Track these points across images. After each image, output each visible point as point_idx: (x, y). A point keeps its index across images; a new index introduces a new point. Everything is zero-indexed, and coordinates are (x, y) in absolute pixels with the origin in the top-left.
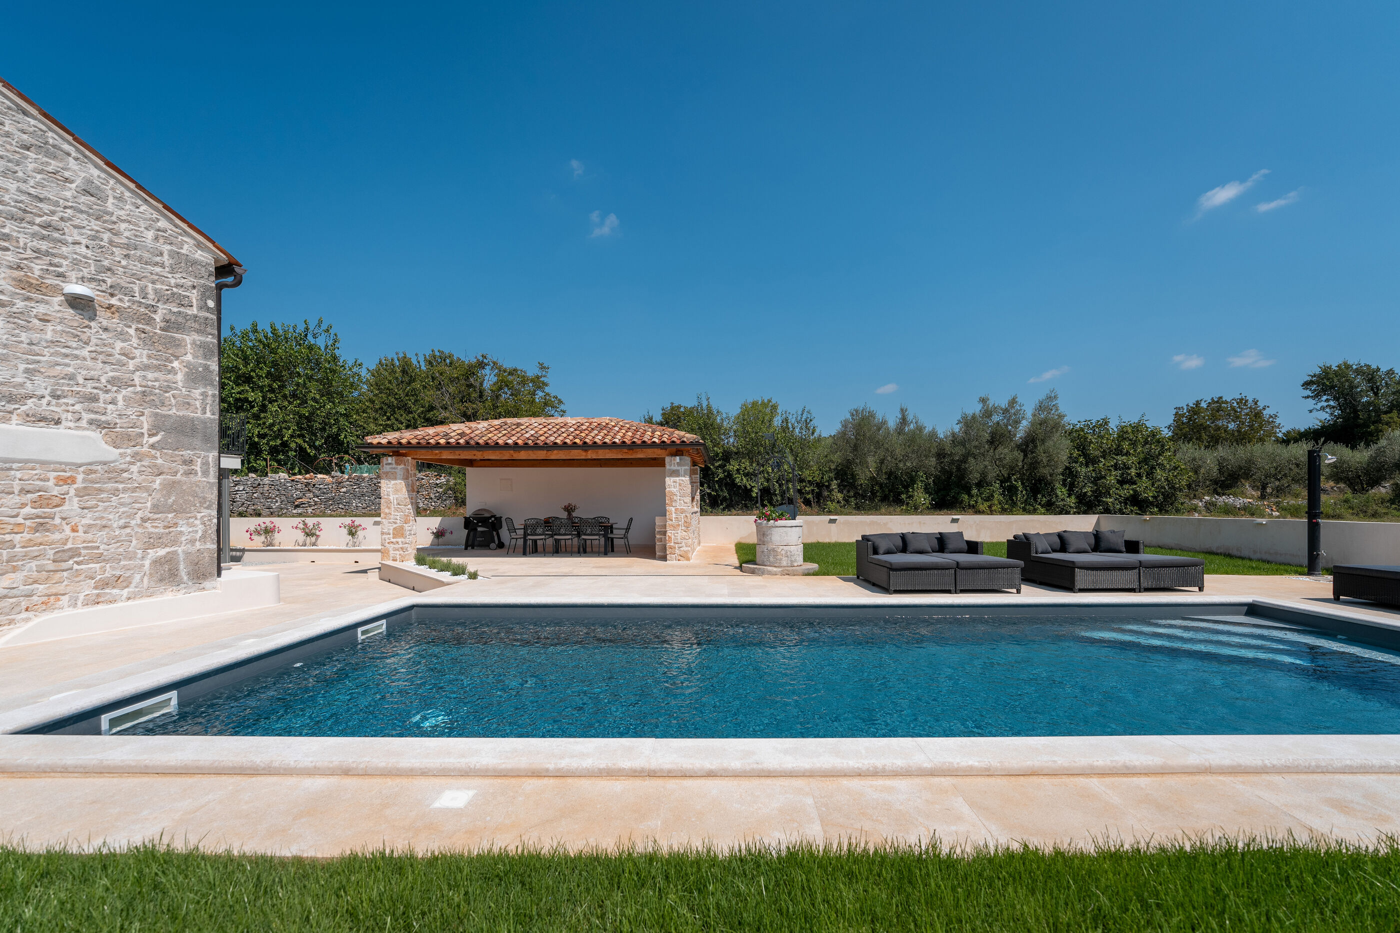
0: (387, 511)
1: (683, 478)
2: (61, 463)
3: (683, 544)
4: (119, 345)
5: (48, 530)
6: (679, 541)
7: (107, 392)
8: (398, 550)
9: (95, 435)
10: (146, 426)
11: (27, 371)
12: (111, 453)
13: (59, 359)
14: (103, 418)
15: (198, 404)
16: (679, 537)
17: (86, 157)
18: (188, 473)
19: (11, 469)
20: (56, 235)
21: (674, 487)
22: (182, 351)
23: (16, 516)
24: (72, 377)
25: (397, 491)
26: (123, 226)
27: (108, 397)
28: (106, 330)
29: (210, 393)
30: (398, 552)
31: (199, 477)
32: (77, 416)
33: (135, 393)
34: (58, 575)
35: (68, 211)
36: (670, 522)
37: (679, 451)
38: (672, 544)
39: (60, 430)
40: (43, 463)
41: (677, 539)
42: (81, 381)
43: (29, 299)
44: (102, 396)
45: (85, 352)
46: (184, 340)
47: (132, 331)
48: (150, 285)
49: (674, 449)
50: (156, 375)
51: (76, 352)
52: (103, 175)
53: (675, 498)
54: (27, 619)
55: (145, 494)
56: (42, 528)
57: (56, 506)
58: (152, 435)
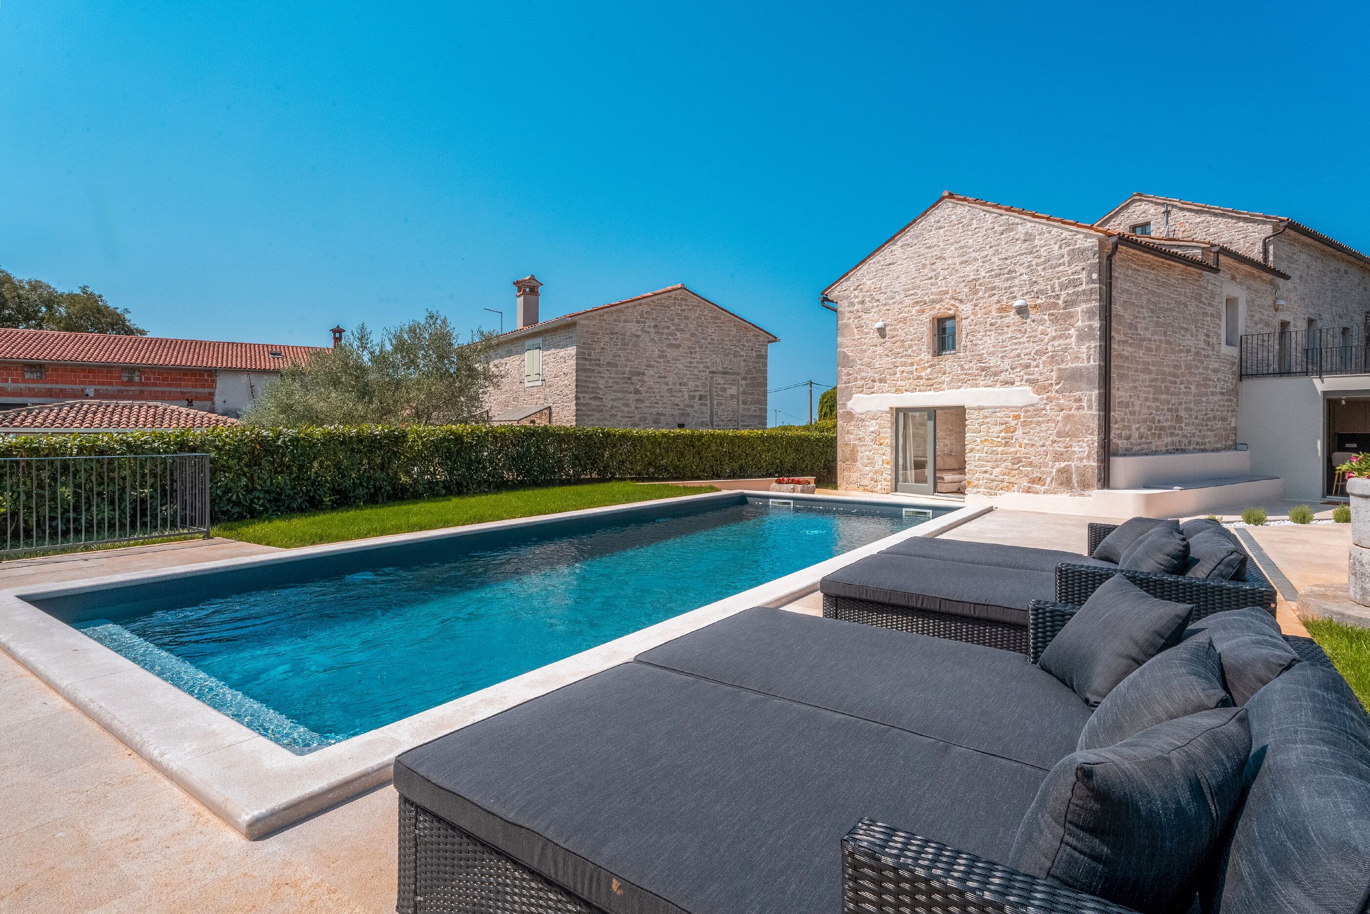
2: (1014, 407)
4: (1041, 328)
5: (1009, 446)
7: (1035, 360)
9: (1028, 388)
10: (1054, 378)
11: (1002, 357)
12: (1035, 398)
13: (1014, 347)
14: (1032, 377)
15: (1085, 355)
17: (1025, 219)
18: (1079, 408)
19: (996, 412)
20: (1013, 275)
22: (1075, 319)
23: (998, 437)
24: (1019, 355)
26: (1042, 250)
27: (1035, 363)
28: (1033, 321)
29: (1093, 345)
31: (1086, 411)
32: (1021, 378)
33: (1049, 357)
34: (1013, 472)
39: (1014, 388)
40: (1007, 408)
42: (1023, 357)
43: (1002, 317)
44: (1034, 363)
45: (1025, 339)
46: (1077, 311)
47: (1046, 317)
48: (1057, 281)
50: (1060, 342)
51: (1021, 340)
52: (1033, 225)
54: (1000, 494)
55: (1053, 425)
56: (1006, 444)
57: (1012, 432)
58: (1057, 384)
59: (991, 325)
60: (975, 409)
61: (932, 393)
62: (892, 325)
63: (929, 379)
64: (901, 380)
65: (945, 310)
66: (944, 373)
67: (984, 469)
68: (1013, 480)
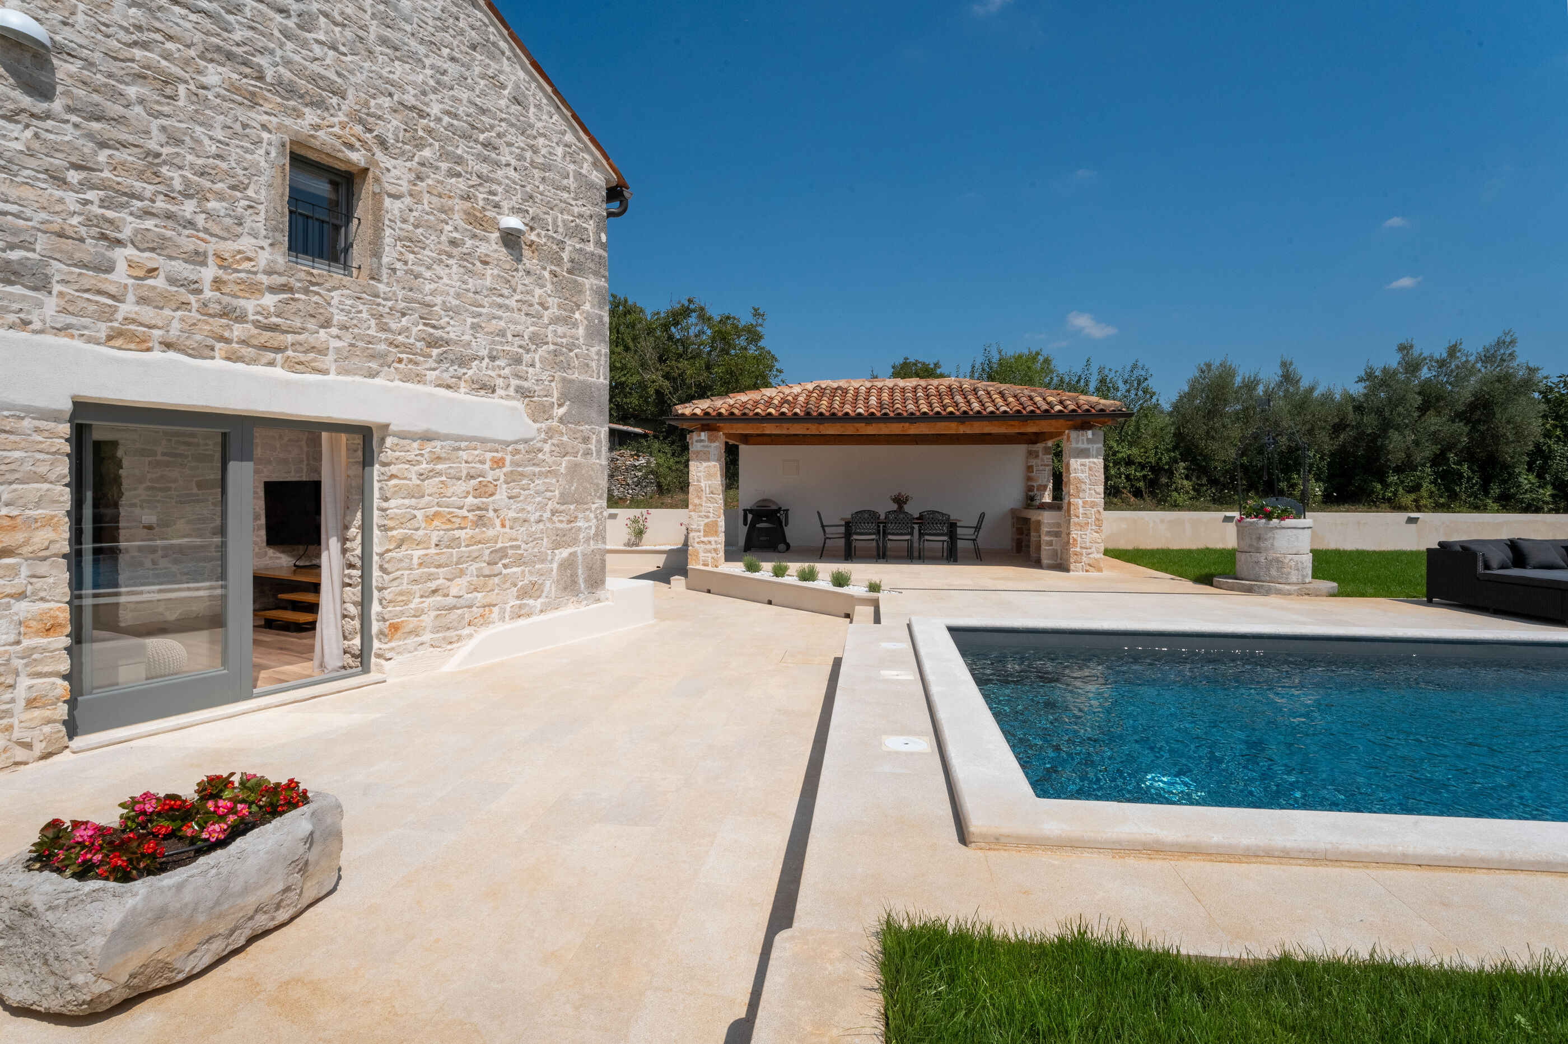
0: (697, 501)
1: (1095, 460)
2: (495, 441)
3: (1094, 549)
4: (537, 292)
5: (485, 525)
6: (1088, 545)
7: (528, 351)
8: (710, 552)
9: (519, 405)
10: (556, 395)
11: (472, 326)
12: (529, 428)
13: (495, 311)
14: (526, 384)
15: (594, 365)
16: (1088, 540)
17: (516, 55)
18: (587, 453)
19: (459, 448)
20: (493, 155)
21: (1083, 472)
22: (583, 298)
23: (462, 506)
24: (502, 333)
25: (709, 476)
26: (541, 141)
27: (529, 357)
28: (528, 273)
29: (603, 351)
30: (709, 555)
31: (594, 458)
32: (507, 382)
33: (549, 352)
34: (492, 580)
35: (503, 124)
36: (1076, 520)
37: (1086, 422)
38: (1078, 549)
39: (496, 400)
40: (483, 441)
41: (1085, 542)
42: (510, 338)
43: (474, 236)
44: (525, 357)
45: (513, 302)
46: (583, 285)
47: (547, 274)
48: (560, 215)
49: (1079, 421)
50: (564, 329)
51: (507, 302)
52: (528, 78)
53: (1083, 486)
54: (470, 636)
55: (554, 481)
56: (481, 522)
57: (491, 495)
58: (560, 406)
59: (453, 243)
60: (413, 437)
61: (278, 372)
62: (89, 64)
63: (274, 328)
64: (142, 300)
65: (338, 144)
66: (326, 324)
67: (433, 585)
68: (492, 598)
